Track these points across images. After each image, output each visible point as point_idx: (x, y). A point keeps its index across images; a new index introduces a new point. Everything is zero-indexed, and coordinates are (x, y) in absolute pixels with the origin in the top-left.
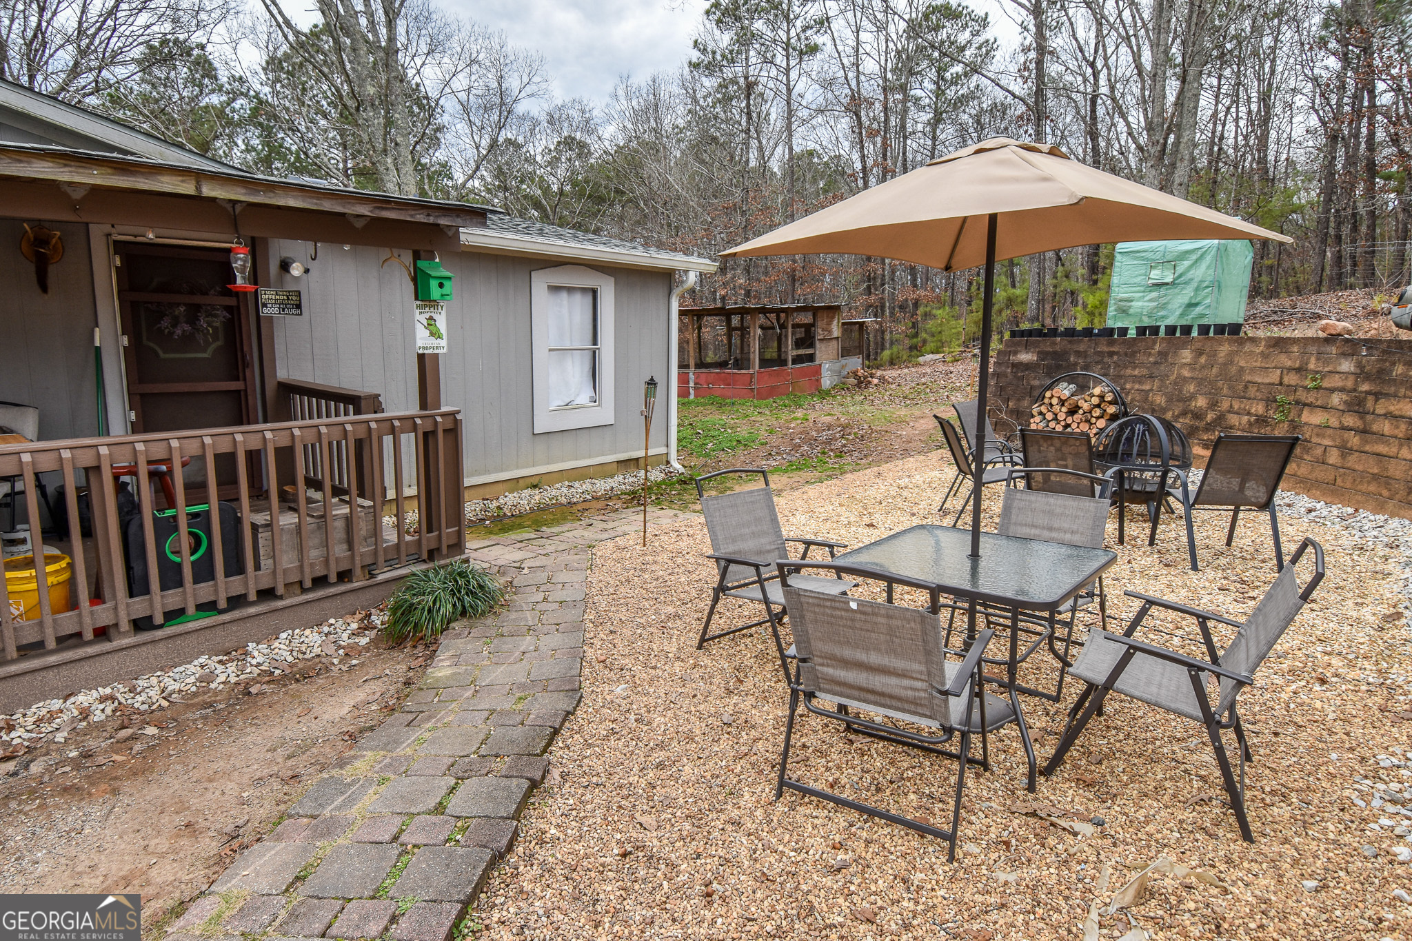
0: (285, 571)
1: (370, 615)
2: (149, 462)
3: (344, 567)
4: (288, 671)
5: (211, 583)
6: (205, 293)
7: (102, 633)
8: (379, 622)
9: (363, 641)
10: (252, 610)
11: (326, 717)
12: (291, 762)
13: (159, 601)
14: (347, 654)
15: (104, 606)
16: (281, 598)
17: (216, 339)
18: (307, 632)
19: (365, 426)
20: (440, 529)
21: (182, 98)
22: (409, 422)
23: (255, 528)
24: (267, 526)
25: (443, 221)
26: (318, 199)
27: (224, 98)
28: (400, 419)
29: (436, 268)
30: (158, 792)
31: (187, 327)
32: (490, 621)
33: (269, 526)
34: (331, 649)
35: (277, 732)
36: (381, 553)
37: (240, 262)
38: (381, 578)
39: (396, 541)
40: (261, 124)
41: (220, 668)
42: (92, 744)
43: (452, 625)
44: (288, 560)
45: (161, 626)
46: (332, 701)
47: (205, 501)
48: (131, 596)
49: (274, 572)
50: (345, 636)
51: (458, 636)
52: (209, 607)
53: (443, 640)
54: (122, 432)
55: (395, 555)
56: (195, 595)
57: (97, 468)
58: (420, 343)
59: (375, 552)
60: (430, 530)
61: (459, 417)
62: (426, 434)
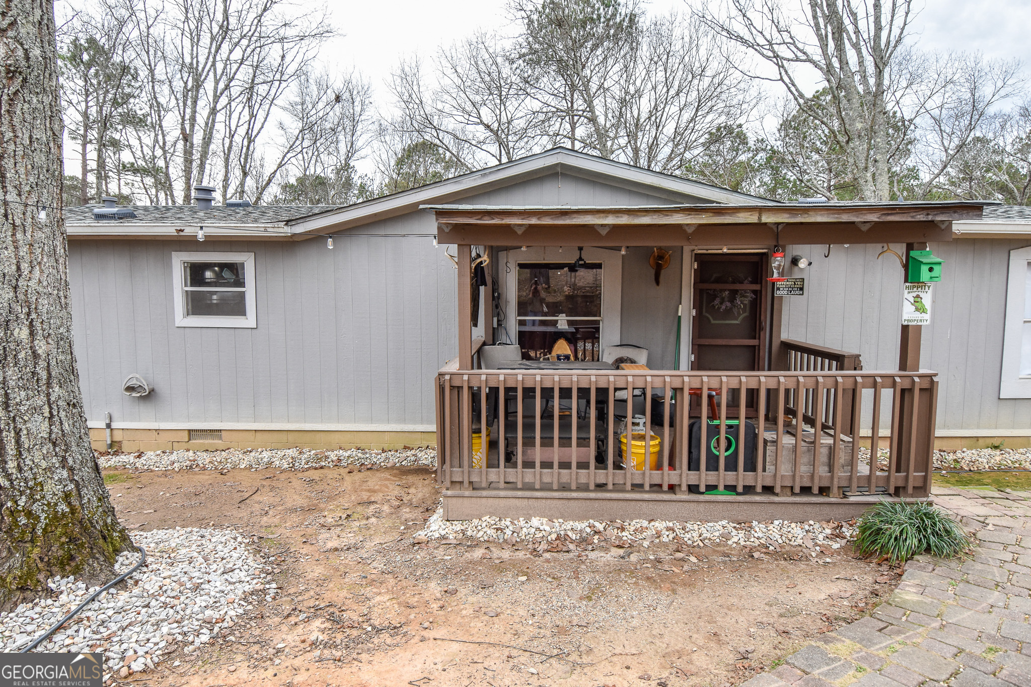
0: (782, 476)
1: (842, 526)
2: (709, 389)
3: (825, 484)
4: (778, 549)
5: (735, 473)
6: (741, 282)
7: (672, 488)
8: (848, 535)
9: (836, 546)
10: (757, 498)
11: (808, 595)
12: (782, 620)
13: (705, 477)
14: (822, 552)
15: (675, 472)
16: (777, 495)
17: (744, 311)
18: (793, 525)
19: (852, 379)
20: (907, 471)
21: (725, 160)
22: (890, 380)
23: (765, 442)
24: (773, 442)
25: (939, 218)
26: (839, 214)
27: (751, 155)
28: (882, 376)
29: (925, 256)
30: (698, 603)
31: (729, 304)
32: (954, 564)
33: (775, 442)
34: (810, 544)
35: (772, 593)
36: (855, 480)
37: (777, 263)
38: (852, 499)
39: (868, 473)
40: (772, 167)
41: (734, 532)
42: (662, 555)
43: (916, 557)
44: (785, 469)
45: (703, 493)
46: (812, 585)
47: (737, 418)
48: (689, 469)
49: (775, 476)
50: (821, 537)
51: (923, 569)
52: (731, 488)
53: (909, 568)
54: (686, 369)
55: (866, 484)
56: (724, 479)
57: (682, 389)
58: (905, 316)
59: (850, 478)
60: (898, 470)
61: (935, 379)
62: (903, 391)
